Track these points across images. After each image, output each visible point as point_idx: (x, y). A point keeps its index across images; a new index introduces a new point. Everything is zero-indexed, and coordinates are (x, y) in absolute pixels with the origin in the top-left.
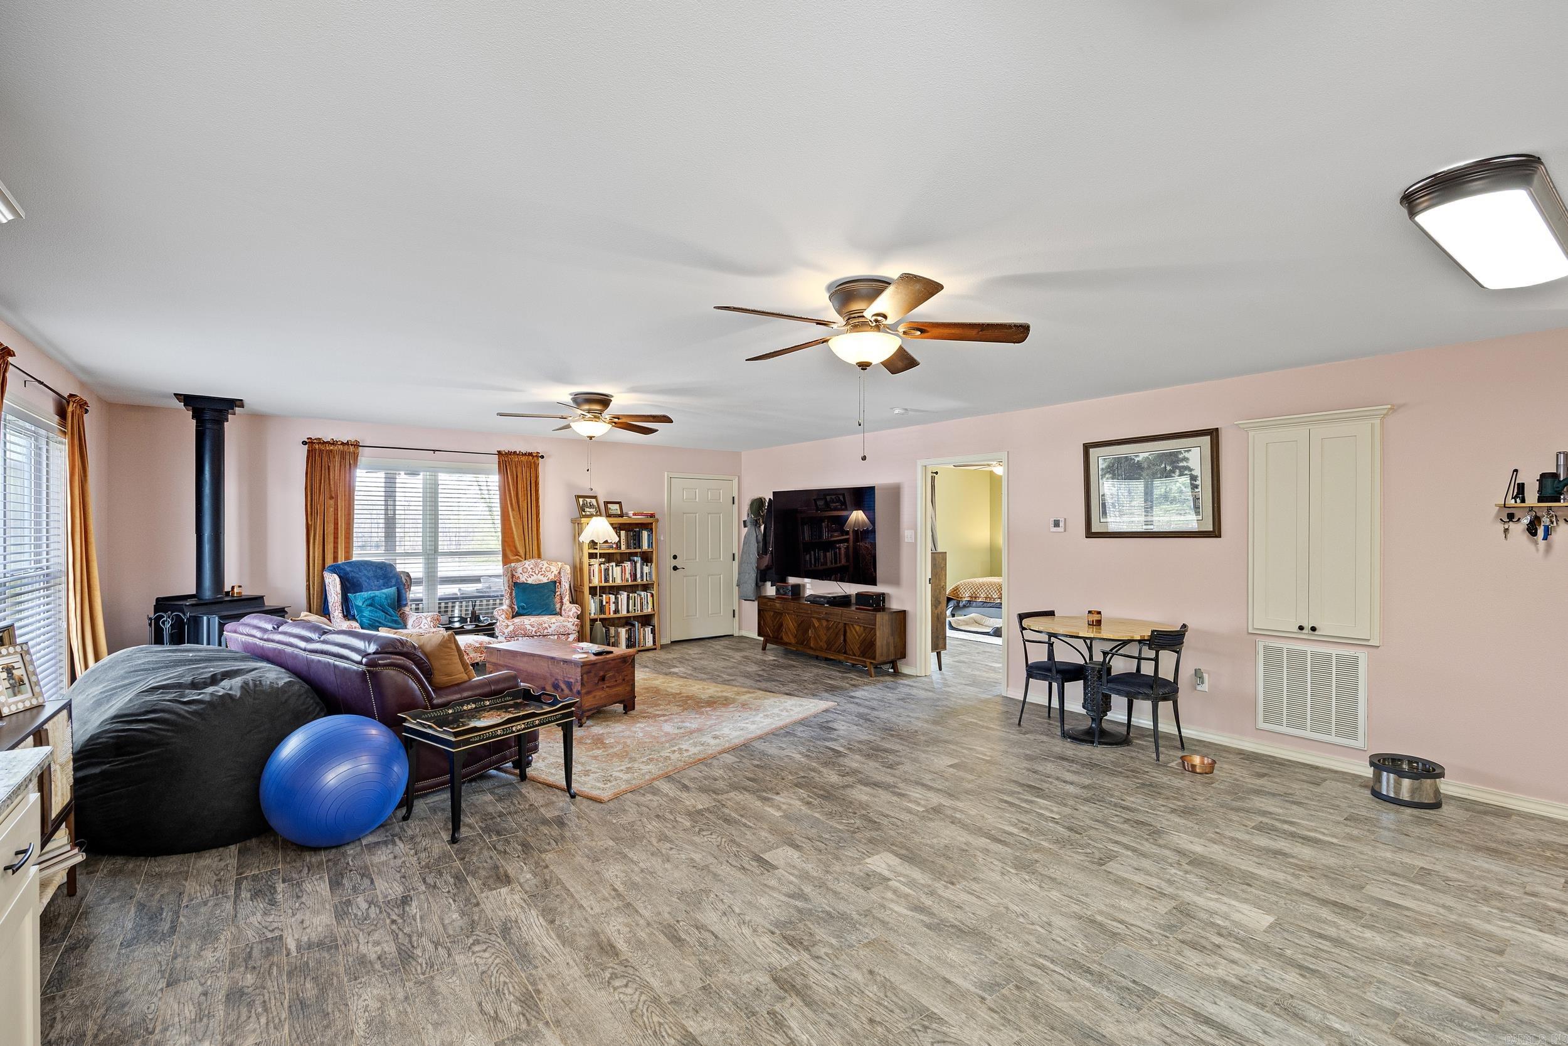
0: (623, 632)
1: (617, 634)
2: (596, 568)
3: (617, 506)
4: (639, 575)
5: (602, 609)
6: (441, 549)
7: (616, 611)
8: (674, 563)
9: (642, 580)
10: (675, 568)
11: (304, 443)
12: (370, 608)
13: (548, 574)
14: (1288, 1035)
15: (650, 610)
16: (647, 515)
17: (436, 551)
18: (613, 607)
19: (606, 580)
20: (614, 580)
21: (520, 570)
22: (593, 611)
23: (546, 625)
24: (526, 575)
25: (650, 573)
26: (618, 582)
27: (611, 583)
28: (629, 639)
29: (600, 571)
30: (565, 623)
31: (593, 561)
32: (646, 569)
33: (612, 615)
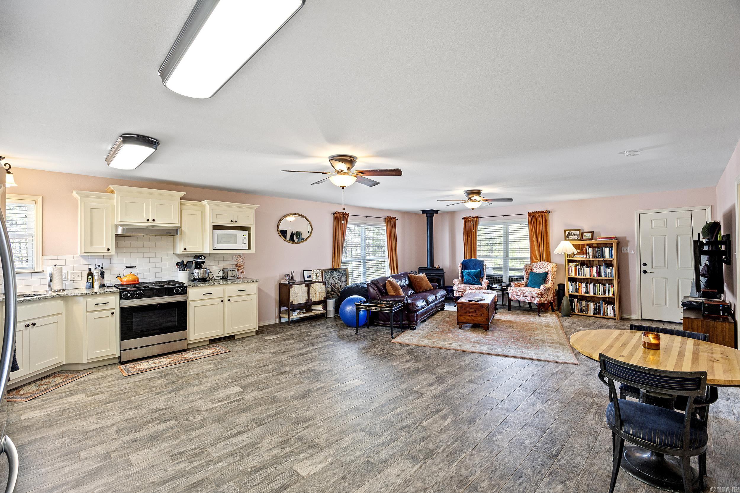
0: (591, 305)
1: (587, 306)
2: (573, 268)
3: (590, 234)
4: (603, 274)
5: (576, 290)
6: (510, 256)
7: (586, 292)
8: (643, 268)
9: (606, 277)
10: (645, 272)
11: (463, 219)
12: (467, 276)
13: (545, 269)
14: (223, 449)
15: (611, 295)
16: (609, 239)
17: (507, 256)
18: (584, 290)
19: (580, 275)
20: (585, 275)
21: (534, 266)
22: (571, 290)
23: (524, 292)
24: (536, 269)
25: (612, 273)
26: (588, 276)
27: (582, 277)
28: (595, 309)
29: (576, 270)
30: (533, 292)
31: (570, 264)
32: (608, 271)
33: (583, 294)
